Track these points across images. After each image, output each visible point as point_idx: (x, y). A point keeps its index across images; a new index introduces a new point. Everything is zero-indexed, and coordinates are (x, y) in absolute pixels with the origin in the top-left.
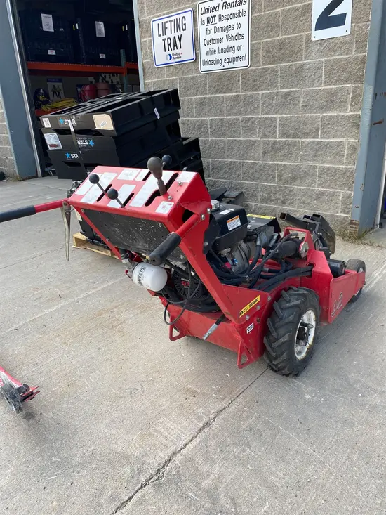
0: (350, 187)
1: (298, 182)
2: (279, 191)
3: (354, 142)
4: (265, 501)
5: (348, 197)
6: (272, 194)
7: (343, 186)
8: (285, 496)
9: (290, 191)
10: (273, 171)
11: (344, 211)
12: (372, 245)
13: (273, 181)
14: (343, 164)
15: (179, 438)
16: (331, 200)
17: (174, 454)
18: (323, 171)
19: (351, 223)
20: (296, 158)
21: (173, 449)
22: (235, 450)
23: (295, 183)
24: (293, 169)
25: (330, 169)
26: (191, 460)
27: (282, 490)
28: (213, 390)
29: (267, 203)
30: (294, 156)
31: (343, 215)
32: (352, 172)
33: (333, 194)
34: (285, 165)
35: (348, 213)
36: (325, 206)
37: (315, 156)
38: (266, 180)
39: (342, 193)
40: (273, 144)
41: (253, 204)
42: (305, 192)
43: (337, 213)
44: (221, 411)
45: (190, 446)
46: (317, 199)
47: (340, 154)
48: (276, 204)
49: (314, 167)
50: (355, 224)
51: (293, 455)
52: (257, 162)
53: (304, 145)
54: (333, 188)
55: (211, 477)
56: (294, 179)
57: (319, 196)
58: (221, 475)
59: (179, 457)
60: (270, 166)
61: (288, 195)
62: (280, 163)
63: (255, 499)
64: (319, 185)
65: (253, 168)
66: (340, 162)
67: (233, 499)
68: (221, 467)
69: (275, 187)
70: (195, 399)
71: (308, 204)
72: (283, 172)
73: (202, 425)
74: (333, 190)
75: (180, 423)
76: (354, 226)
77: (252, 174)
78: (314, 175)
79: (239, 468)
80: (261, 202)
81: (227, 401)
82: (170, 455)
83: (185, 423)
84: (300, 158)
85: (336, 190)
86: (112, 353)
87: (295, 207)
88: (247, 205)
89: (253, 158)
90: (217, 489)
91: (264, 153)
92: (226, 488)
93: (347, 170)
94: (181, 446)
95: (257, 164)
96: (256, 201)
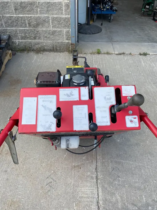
0: (68, 27)
1: (40, 26)
2: (31, 32)
3: (67, 2)
4: (142, 196)
5: (68, 32)
6: (27, 34)
7: (65, 26)
8: (145, 188)
9: (37, 31)
10: (24, 21)
11: (67, 39)
12: (82, 53)
13: (26, 26)
14: (63, 15)
15: (92, 193)
16: (60, 35)
17: (98, 202)
18: (54, 19)
19: (72, 45)
20: (37, 13)
21: (95, 200)
22: (116, 183)
23: (39, 27)
24: (36, 19)
25: (57, 18)
26: (106, 200)
27: (142, 187)
28: (84, 160)
29: (25, 39)
30: (35, 11)
31: (67, 41)
32: (68, 19)
33: (61, 31)
34: (31, 17)
35: (69, 40)
36: (57, 38)
37: (47, 11)
38: (21, 26)
39: (65, 30)
40: (20, 4)
41: (17, 41)
42: (46, 32)
43: (64, 40)
44: (96, 168)
45: (100, 194)
46: (53, 34)
47: (61, 9)
48: (31, 39)
49: (48, 17)
50: (73, 45)
51: (134, 170)
52: (12, 15)
53: (40, 4)
54: (60, 28)
55: (119, 201)
56: (38, 25)
57: (54, 33)
58: (121, 197)
59: (101, 202)
60: (22, 17)
61: (37, 34)
62: (27, 16)
63: (139, 198)
64: (53, 27)
65: (11, 20)
66: (62, 14)
67: (133, 204)
68: (118, 194)
69: (28, 30)
70: (81, 169)
71: (49, 38)
72: (31, 21)
73: (95, 180)
74: (60, 29)
75: (87, 186)
76: (73, 46)
77: (11, 23)
78: (48, 22)
79: (124, 189)
80: (21, 39)
81: (94, 162)
82: (96, 204)
83: (89, 184)
84: (39, 12)
85: (62, 29)
86: (16, 170)
87: (42, 40)
88: (13, 42)
89: (9, 13)
90: (125, 204)
91: (16, 9)
92: (127, 201)
93: (66, 18)
94: (97, 196)
95: (13, 17)
96: (18, 39)
